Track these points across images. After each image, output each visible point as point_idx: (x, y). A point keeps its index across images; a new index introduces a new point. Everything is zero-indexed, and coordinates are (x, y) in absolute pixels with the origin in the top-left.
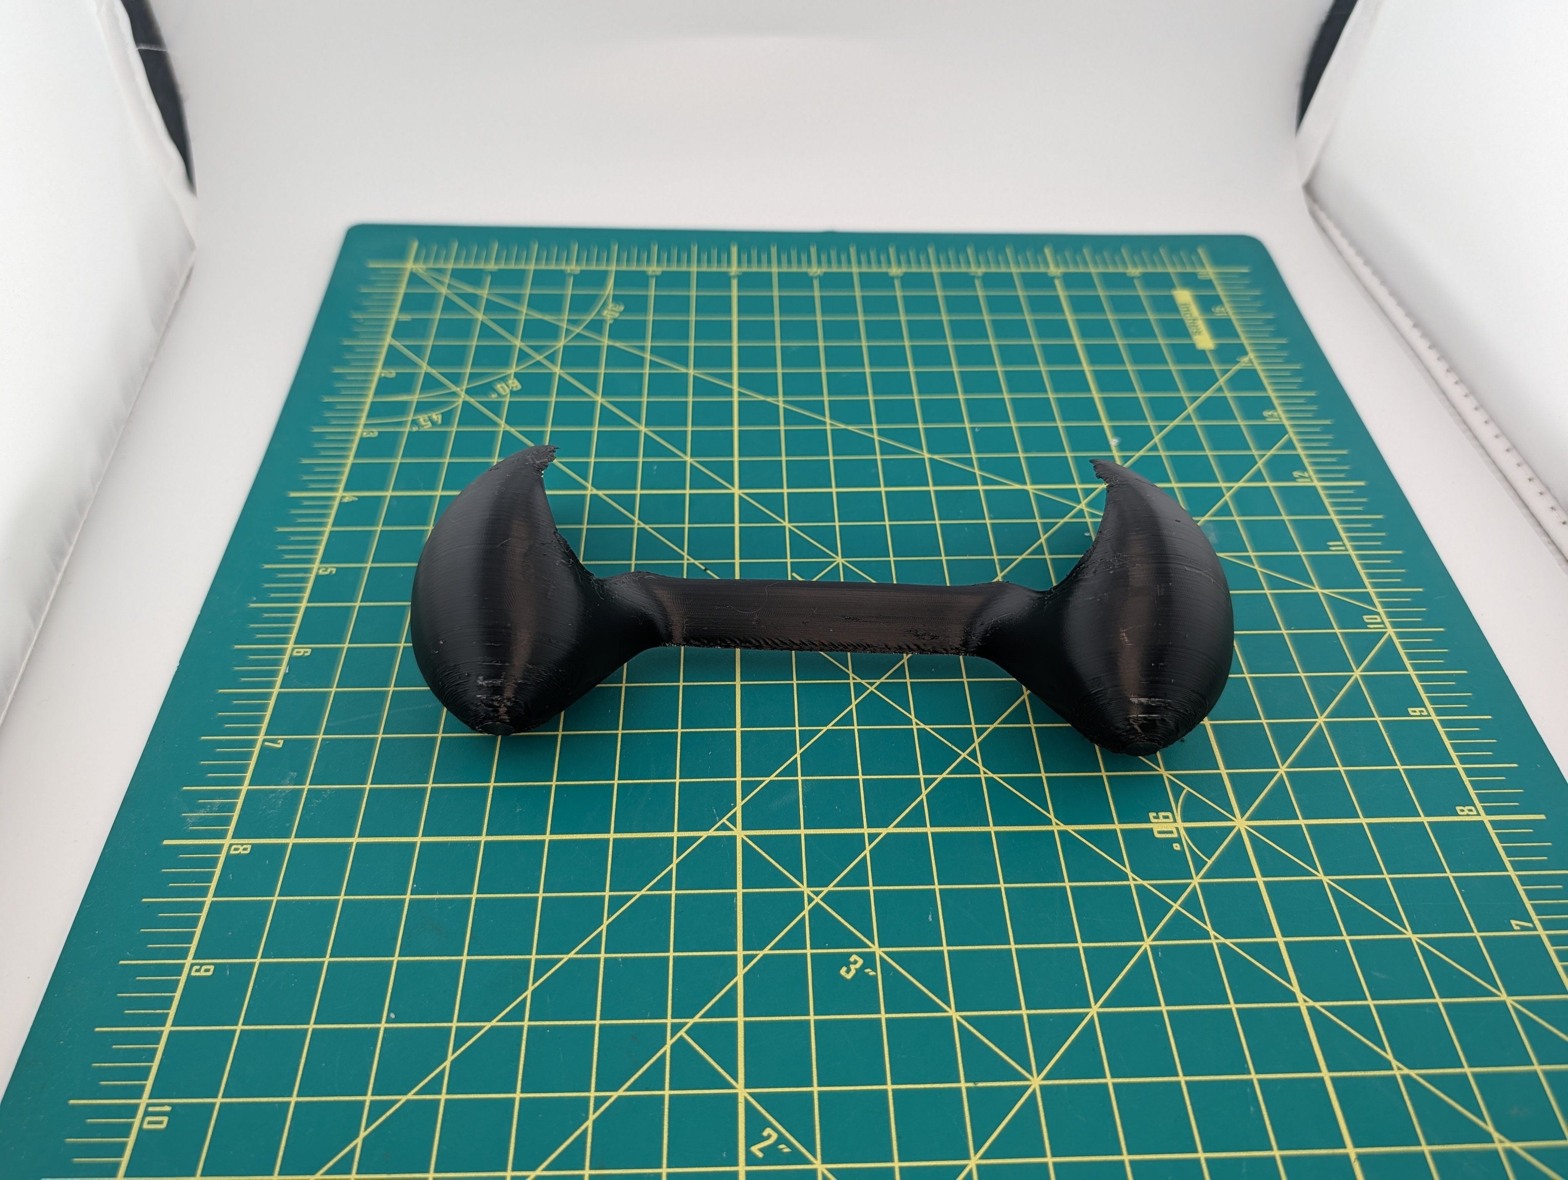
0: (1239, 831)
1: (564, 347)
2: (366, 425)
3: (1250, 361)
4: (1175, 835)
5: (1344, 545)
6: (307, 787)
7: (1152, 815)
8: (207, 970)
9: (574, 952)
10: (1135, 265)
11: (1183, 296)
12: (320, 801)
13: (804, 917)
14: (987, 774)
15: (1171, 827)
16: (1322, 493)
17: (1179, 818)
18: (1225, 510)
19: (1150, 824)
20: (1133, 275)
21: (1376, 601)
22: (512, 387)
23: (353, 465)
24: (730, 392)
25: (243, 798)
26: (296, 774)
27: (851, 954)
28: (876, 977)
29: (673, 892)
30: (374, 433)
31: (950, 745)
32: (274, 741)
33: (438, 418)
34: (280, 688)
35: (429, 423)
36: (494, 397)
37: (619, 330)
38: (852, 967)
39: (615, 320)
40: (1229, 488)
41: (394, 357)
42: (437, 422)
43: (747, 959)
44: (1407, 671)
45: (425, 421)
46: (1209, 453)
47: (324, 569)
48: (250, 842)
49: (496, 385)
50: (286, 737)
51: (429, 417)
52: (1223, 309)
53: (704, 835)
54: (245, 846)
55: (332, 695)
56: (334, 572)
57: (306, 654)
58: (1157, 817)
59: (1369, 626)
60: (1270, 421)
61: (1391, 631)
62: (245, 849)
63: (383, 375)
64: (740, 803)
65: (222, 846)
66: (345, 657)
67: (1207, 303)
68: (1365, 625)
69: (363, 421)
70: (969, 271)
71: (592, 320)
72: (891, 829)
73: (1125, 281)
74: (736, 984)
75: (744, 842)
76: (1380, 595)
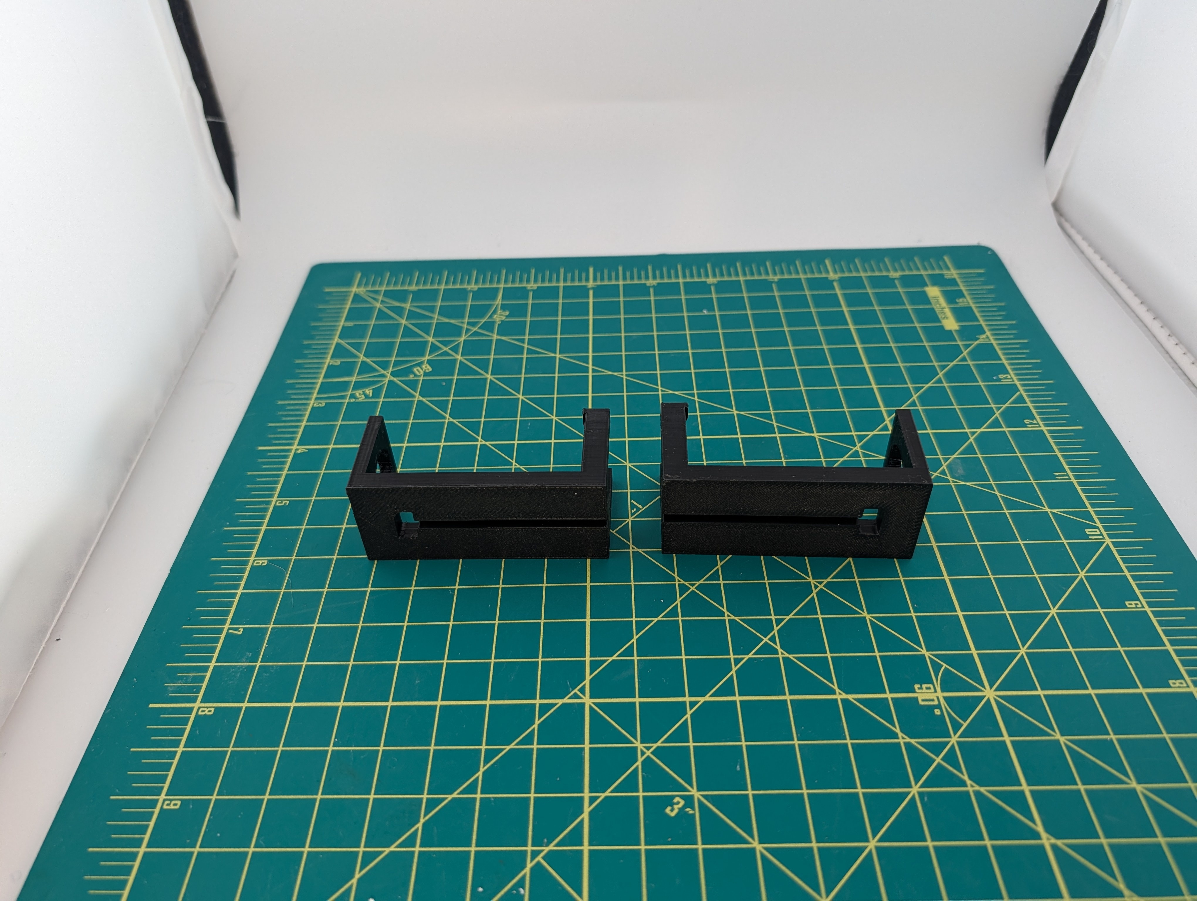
0: (989, 700)
1: (464, 341)
2: (317, 399)
3: (988, 337)
4: (936, 703)
5: (1068, 475)
6: (258, 664)
7: (917, 686)
8: (175, 805)
9: (456, 793)
10: (895, 270)
11: (933, 292)
12: (268, 675)
13: (637, 767)
14: (784, 654)
15: (933, 696)
16: (1048, 435)
17: (938, 689)
18: (970, 450)
19: (915, 694)
20: (894, 277)
21: (1095, 518)
22: (425, 370)
23: (306, 426)
24: (586, 370)
25: (211, 672)
26: (251, 654)
27: (674, 797)
28: (694, 815)
29: (535, 747)
30: (323, 404)
31: (754, 632)
32: (237, 629)
33: (370, 392)
34: (243, 590)
35: (363, 396)
36: (412, 377)
37: (505, 328)
38: (676, 807)
39: (502, 321)
40: (973, 434)
41: (339, 351)
42: (369, 394)
43: (592, 800)
44: (1124, 572)
45: (360, 394)
46: (956, 407)
47: (281, 502)
48: (214, 706)
49: (413, 369)
50: (245, 626)
51: (363, 392)
52: (965, 300)
53: (560, 702)
54: (209, 709)
55: (281, 595)
56: (287, 504)
57: (263, 564)
58: (921, 688)
59: (1090, 537)
60: (1005, 382)
61: (1108, 541)
62: (210, 711)
63: (331, 364)
64: (588, 677)
65: (192, 708)
66: (292, 566)
67: (952, 296)
68: (1087, 537)
69: (315, 396)
70: (768, 278)
71: (485, 322)
72: (707, 698)
73: (889, 282)
74: (582, 821)
75: (591, 708)
76: (1097, 513)
